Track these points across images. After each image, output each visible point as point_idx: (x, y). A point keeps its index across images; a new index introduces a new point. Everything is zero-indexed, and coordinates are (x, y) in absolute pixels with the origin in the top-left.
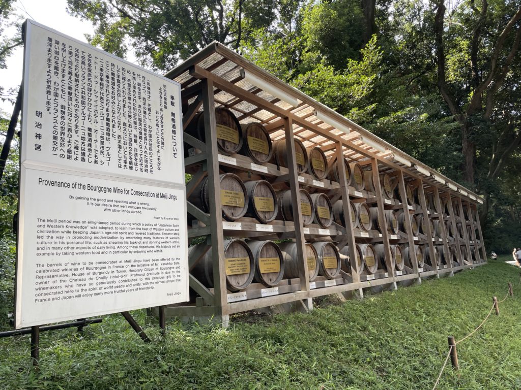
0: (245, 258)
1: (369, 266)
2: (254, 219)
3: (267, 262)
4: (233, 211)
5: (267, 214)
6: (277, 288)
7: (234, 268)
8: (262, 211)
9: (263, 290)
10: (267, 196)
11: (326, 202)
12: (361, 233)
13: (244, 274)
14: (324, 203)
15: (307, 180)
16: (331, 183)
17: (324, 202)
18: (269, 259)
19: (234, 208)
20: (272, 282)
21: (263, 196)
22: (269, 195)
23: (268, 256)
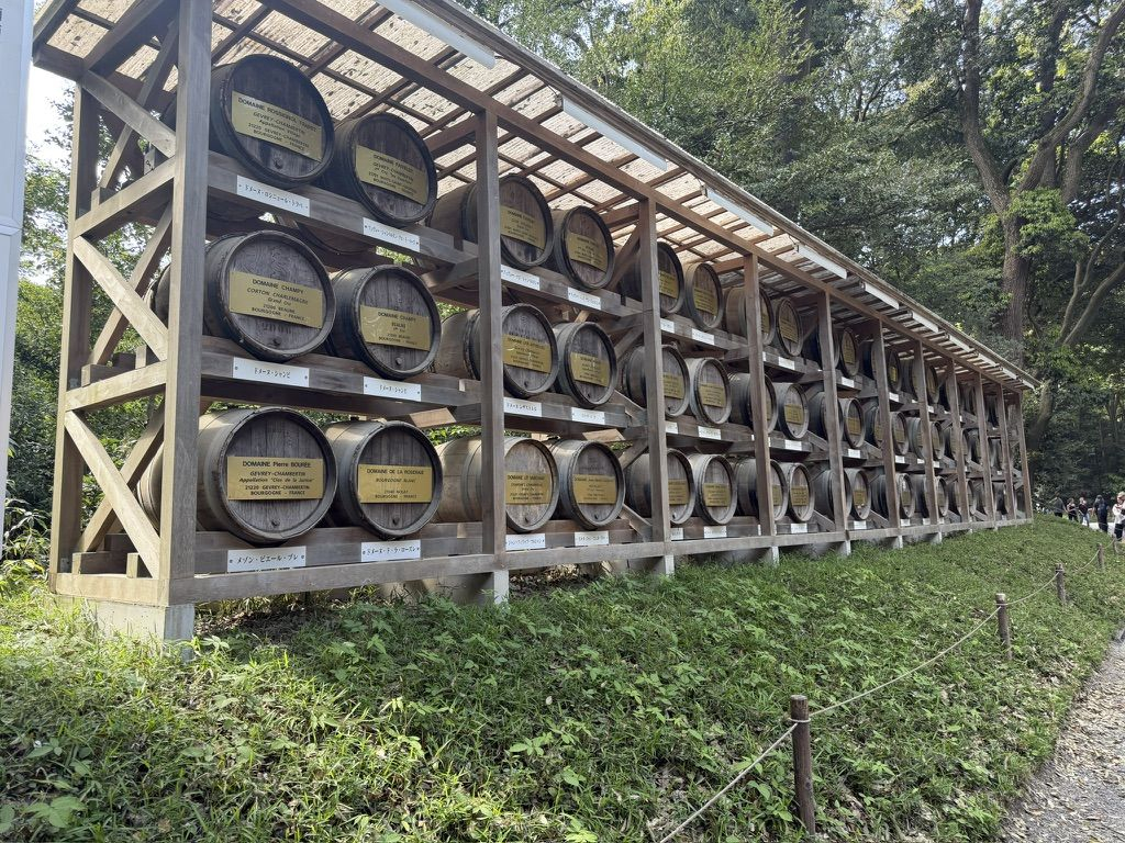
0: (308, 460)
1: (713, 507)
2: (358, 363)
3: (389, 476)
4: (277, 334)
5: (402, 355)
6: (417, 543)
7: (260, 484)
8: (385, 346)
9: (365, 546)
10: (410, 310)
11: (600, 346)
12: (700, 428)
13: (299, 501)
14: (595, 348)
15: (550, 285)
16: (623, 303)
17: (594, 343)
18: (396, 468)
19: (285, 325)
20: (400, 525)
21: (397, 309)
22: (416, 307)
23: (394, 460)
